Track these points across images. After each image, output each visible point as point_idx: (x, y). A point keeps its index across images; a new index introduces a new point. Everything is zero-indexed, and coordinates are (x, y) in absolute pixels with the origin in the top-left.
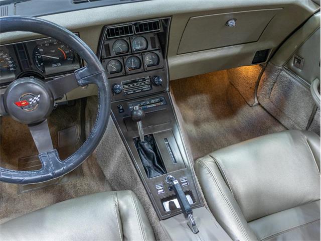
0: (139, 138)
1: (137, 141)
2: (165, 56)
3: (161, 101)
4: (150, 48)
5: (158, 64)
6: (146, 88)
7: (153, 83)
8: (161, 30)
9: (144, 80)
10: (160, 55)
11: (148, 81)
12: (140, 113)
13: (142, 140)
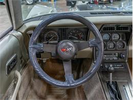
0: (109, 82)
1: (108, 83)
2: (128, 44)
3: (122, 66)
4: (121, 39)
5: (123, 47)
6: (115, 58)
7: (119, 56)
8: (129, 30)
9: (115, 54)
10: (125, 44)
11: (117, 55)
12: (112, 69)
13: (111, 83)
